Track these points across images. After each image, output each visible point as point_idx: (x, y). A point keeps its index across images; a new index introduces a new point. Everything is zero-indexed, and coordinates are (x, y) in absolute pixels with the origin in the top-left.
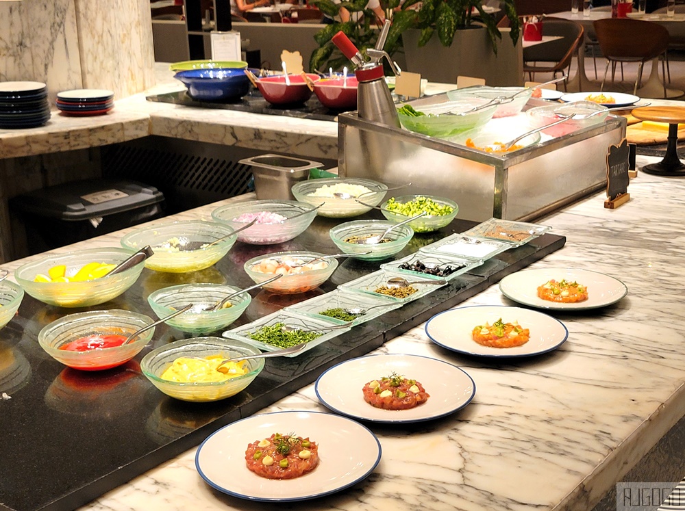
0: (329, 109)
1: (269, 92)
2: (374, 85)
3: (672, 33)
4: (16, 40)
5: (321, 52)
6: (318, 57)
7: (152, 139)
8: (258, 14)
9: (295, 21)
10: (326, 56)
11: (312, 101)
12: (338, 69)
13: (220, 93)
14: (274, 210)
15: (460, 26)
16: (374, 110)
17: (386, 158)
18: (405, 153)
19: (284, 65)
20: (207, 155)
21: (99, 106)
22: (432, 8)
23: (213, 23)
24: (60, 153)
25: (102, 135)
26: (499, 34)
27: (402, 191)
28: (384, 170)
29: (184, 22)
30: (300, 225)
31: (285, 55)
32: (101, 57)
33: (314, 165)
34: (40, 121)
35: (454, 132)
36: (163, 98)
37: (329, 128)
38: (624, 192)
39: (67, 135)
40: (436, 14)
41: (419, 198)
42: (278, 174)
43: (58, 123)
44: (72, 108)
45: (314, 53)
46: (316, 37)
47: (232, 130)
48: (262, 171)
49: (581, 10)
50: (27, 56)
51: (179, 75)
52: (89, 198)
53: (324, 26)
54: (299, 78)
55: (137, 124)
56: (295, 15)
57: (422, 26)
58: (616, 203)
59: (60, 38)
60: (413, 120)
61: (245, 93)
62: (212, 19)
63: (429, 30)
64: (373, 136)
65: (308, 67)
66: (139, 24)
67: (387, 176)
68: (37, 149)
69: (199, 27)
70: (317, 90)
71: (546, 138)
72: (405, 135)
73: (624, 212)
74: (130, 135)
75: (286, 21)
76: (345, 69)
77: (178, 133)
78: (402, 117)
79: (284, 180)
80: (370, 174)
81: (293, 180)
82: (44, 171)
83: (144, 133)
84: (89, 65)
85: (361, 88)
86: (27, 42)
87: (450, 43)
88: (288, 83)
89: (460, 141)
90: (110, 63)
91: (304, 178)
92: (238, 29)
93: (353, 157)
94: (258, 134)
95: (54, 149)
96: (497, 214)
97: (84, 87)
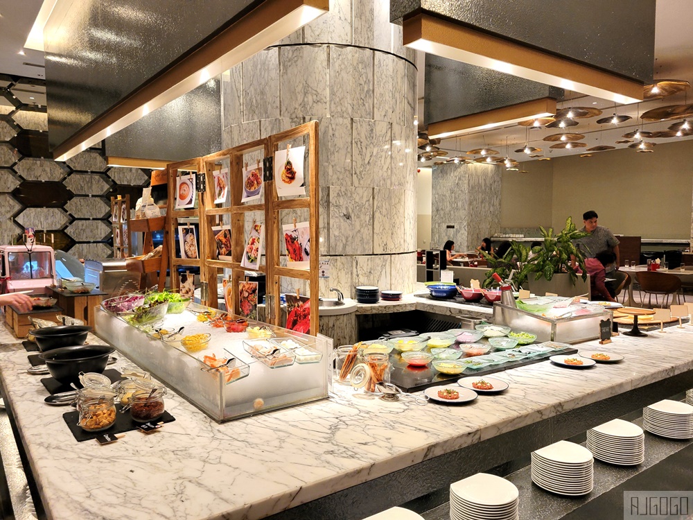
0: (490, 303)
1: (465, 295)
2: (507, 292)
3: (682, 280)
4: (369, 271)
5: (488, 281)
6: (486, 283)
7: (416, 311)
8: (457, 262)
9: (476, 266)
10: (490, 283)
11: (484, 299)
12: (495, 288)
13: (445, 295)
14: (469, 332)
15: (556, 271)
16: (507, 301)
17: (511, 318)
18: (518, 317)
19: (472, 285)
20: (438, 319)
21: (396, 297)
22: (542, 263)
23: (438, 266)
24: (382, 314)
25: (398, 308)
26: (577, 276)
27: (516, 330)
28: (510, 323)
29: (425, 265)
30: (478, 337)
31: (472, 281)
32: (398, 278)
33: (483, 320)
34: (375, 301)
35: (538, 311)
36: (421, 296)
37: (489, 311)
38: (609, 339)
39: (385, 307)
40: (543, 266)
41: (522, 332)
42: (470, 322)
43: (382, 303)
44: (387, 297)
45: (485, 281)
46: (486, 274)
47: (450, 309)
48: (464, 320)
49: (630, 266)
50: (372, 276)
51: (428, 287)
52: (391, 332)
53: (490, 269)
54: (479, 290)
55: (411, 305)
56: (476, 263)
57: (537, 271)
58: (604, 342)
59: (384, 270)
60: (522, 305)
61: (455, 295)
62: (438, 263)
63: (541, 273)
64: (506, 310)
65: (482, 287)
66: (412, 266)
67: (511, 325)
68: (374, 312)
69: (432, 268)
70: (486, 295)
71: (574, 315)
72: (518, 310)
73: (607, 346)
74: (409, 309)
75: (471, 266)
76: (498, 288)
77: (428, 310)
78: (518, 304)
79: (472, 324)
80: (505, 324)
81: (475, 324)
82: (373, 322)
83: (413, 309)
84: (393, 281)
85: (502, 293)
86: (372, 272)
87: (550, 280)
88: (473, 292)
89: (540, 314)
90: (400, 281)
91: (480, 324)
92: (450, 269)
93: (499, 318)
94: (460, 311)
95: (380, 312)
96: (552, 340)
97: (391, 290)
